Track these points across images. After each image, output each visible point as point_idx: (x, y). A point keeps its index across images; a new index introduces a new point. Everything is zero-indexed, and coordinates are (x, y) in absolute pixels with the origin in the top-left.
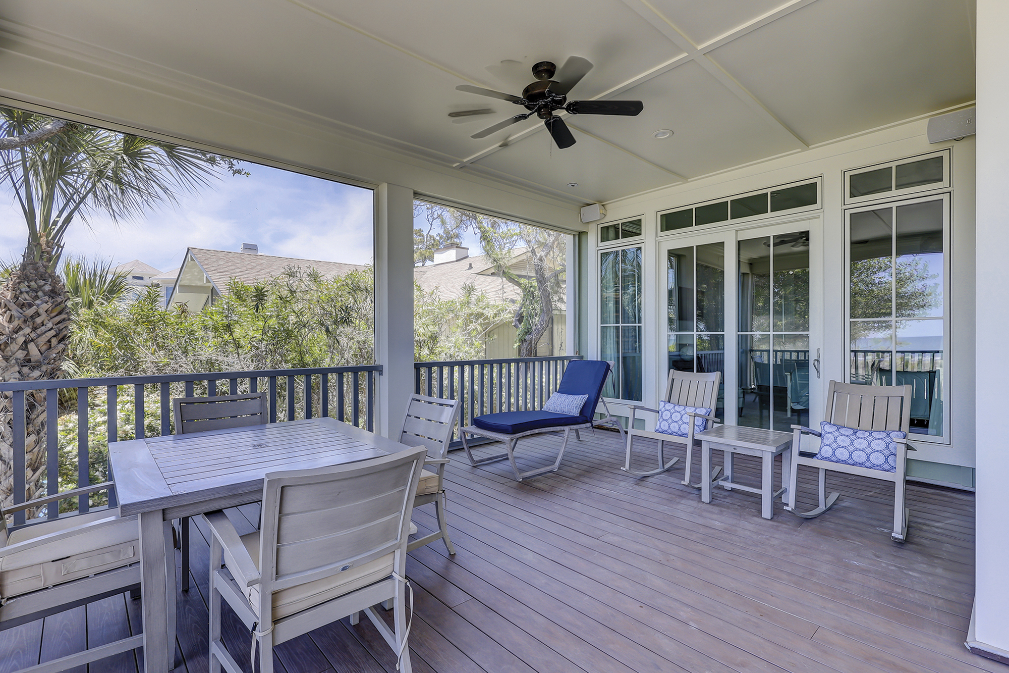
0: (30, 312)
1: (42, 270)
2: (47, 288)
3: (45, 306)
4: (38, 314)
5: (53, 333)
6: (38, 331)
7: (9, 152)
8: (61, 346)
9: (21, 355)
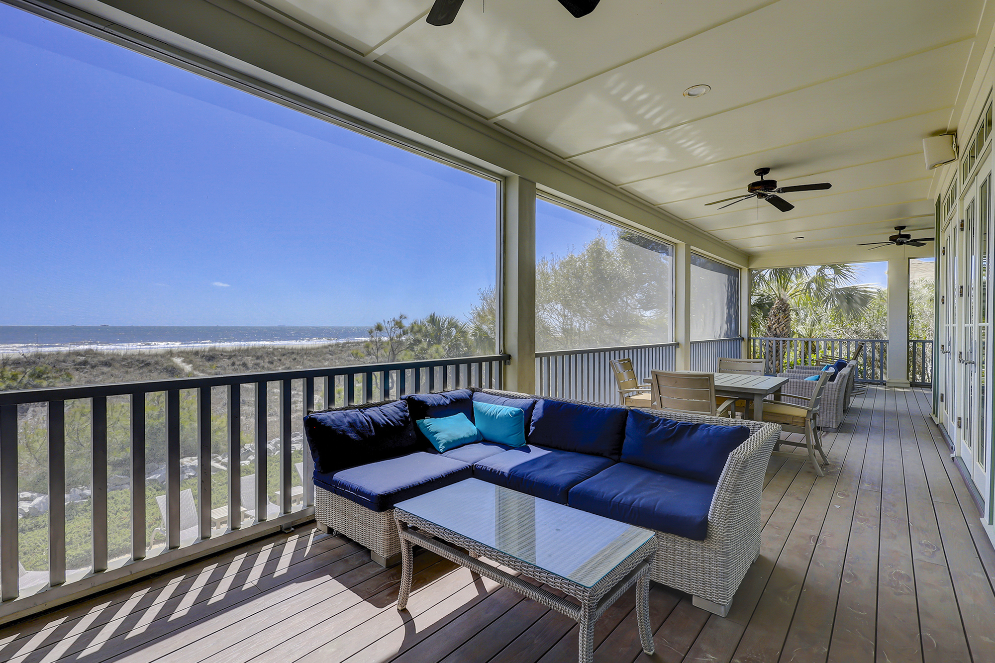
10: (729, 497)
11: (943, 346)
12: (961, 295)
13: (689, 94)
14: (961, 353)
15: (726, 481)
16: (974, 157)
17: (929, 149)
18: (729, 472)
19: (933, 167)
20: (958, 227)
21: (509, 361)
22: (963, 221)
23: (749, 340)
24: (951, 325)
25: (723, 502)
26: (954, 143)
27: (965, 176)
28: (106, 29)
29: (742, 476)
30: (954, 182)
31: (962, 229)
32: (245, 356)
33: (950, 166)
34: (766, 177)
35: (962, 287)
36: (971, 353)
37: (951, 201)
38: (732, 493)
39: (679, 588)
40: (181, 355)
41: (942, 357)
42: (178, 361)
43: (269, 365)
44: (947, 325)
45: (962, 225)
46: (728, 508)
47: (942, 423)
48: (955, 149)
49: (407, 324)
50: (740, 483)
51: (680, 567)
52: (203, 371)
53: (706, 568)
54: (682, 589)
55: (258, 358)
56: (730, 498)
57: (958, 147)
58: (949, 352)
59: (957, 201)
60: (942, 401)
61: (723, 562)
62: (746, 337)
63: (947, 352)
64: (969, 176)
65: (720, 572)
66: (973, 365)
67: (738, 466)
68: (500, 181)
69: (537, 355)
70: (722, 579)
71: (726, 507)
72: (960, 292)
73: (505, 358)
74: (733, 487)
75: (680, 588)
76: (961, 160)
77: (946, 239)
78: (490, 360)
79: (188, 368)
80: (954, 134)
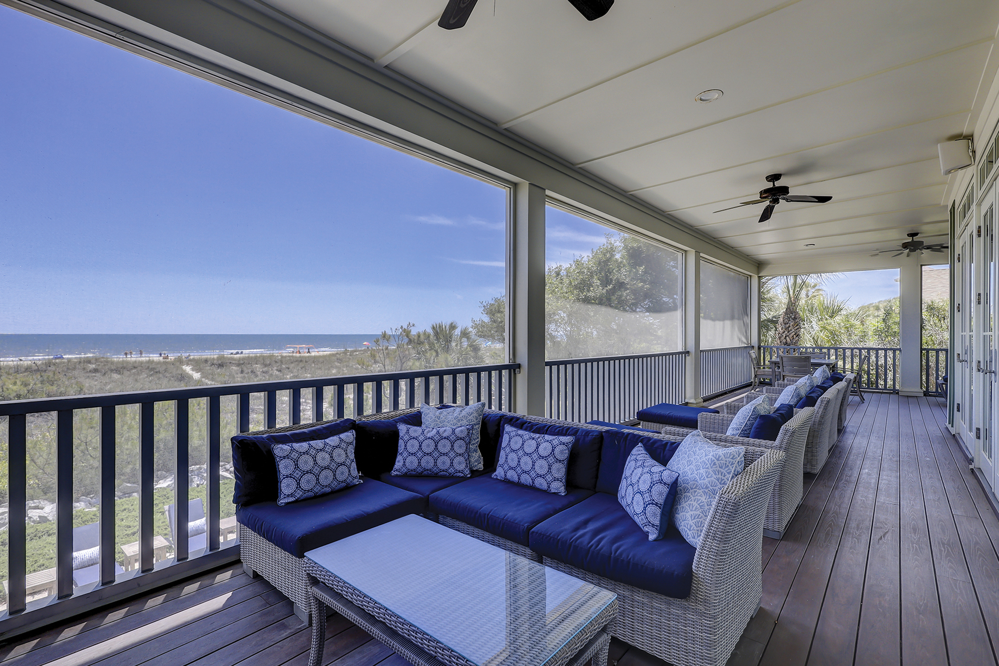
0: (787, 326)
1: (792, 310)
2: (793, 317)
3: (792, 324)
4: (789, 326)
5: (794, 333)
6: (790, 333)
7: (787, 278)
8: (797, 338)
9: (784, 341)
10: (716, 547)
11: (959, 354)
12: (979, 303)
13: (701, 100)
14: (979, 362)
15: (713, 527)
16: (993, 162)
17: (946, 153)
18: (717, 515)
19: (949, 172)
20: (975, 234)
21: (519, 370)
22: (980, 227)
23: (759, 348)
24: (967, 333)
25: (709, 552)
26: (970, 148)
27: (982, 182)
28: (118, 36)
29: (733, 520)
30: (970, 188)
31: (979, 236)
32: (254, 364)
33: (966, 171)
34: (778, 184)
35: (979, 295)
36: (991, 362)
37: (967, 207)
38: (720, 541)
39: (657, 654)
40: (190, 363)
41: (958, 366)
42: (188, 369)
43: (277, 373)
44: (964, 333)
45: (979, 231)
46: (715, 559)
47: (959, 434)
48: (971, 154)
49: (414, 332)
50: (729, 529)
51: (659, 629)
52: (213, 380)
53: (690, 633)
54: (660, 656)
55: (266, 365)
56: (718, 547)
57: (975, 152)
58: (966, 361)
59: (974, 207)
60: (959, 410)
61: (710, 628)
62: (756, 346)
63: (964, 361)
64: (987, 181)
65: (706, 639)
66: (993, 374)
67: (728, 508)
68: (510, 188)
69: (547, 364)
70: (709, 648)
71: (713, 559)
72: (978, 300)
73: (513, 368)
74: (722, 534)
75: (659, 655)
76: (978, 166)
77: (961, 246)
78: (499, 368)
79: (196, 376)
80: (970, 139)
